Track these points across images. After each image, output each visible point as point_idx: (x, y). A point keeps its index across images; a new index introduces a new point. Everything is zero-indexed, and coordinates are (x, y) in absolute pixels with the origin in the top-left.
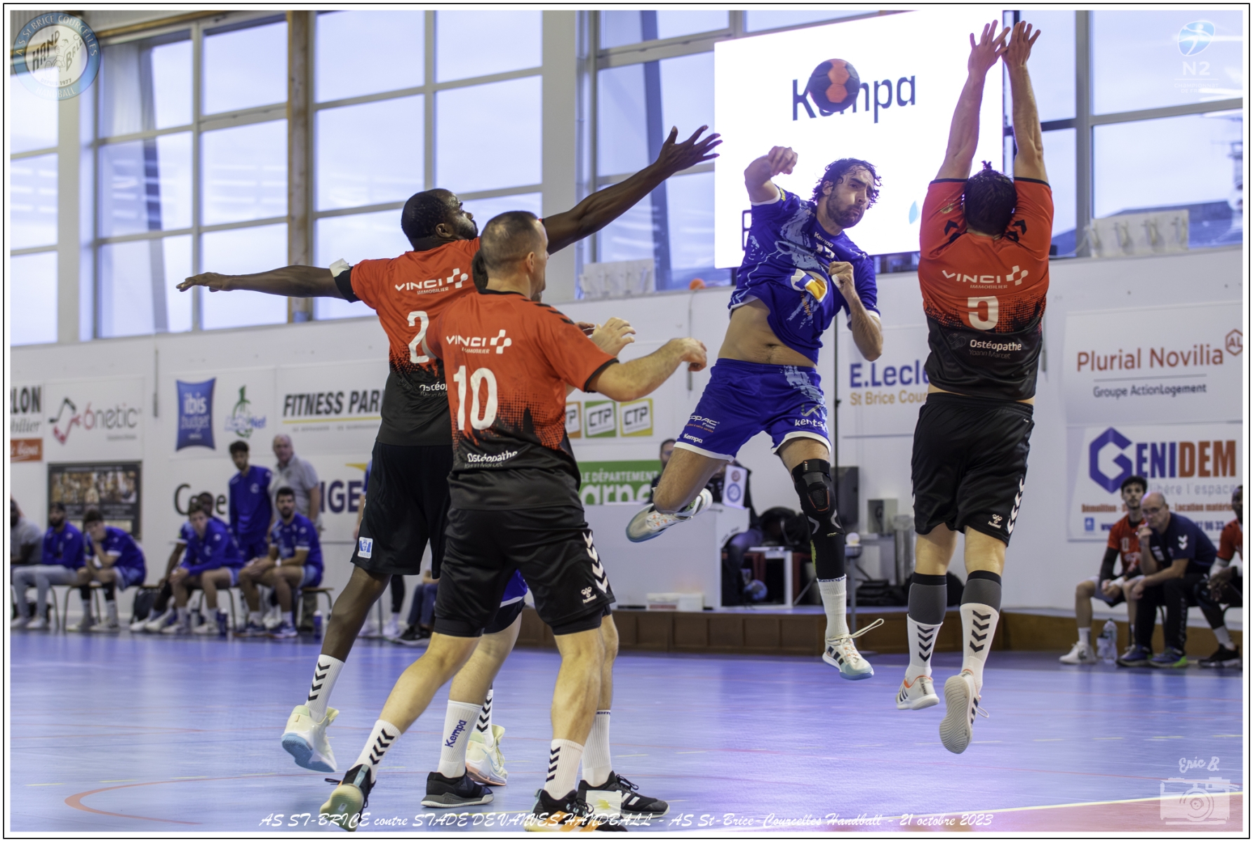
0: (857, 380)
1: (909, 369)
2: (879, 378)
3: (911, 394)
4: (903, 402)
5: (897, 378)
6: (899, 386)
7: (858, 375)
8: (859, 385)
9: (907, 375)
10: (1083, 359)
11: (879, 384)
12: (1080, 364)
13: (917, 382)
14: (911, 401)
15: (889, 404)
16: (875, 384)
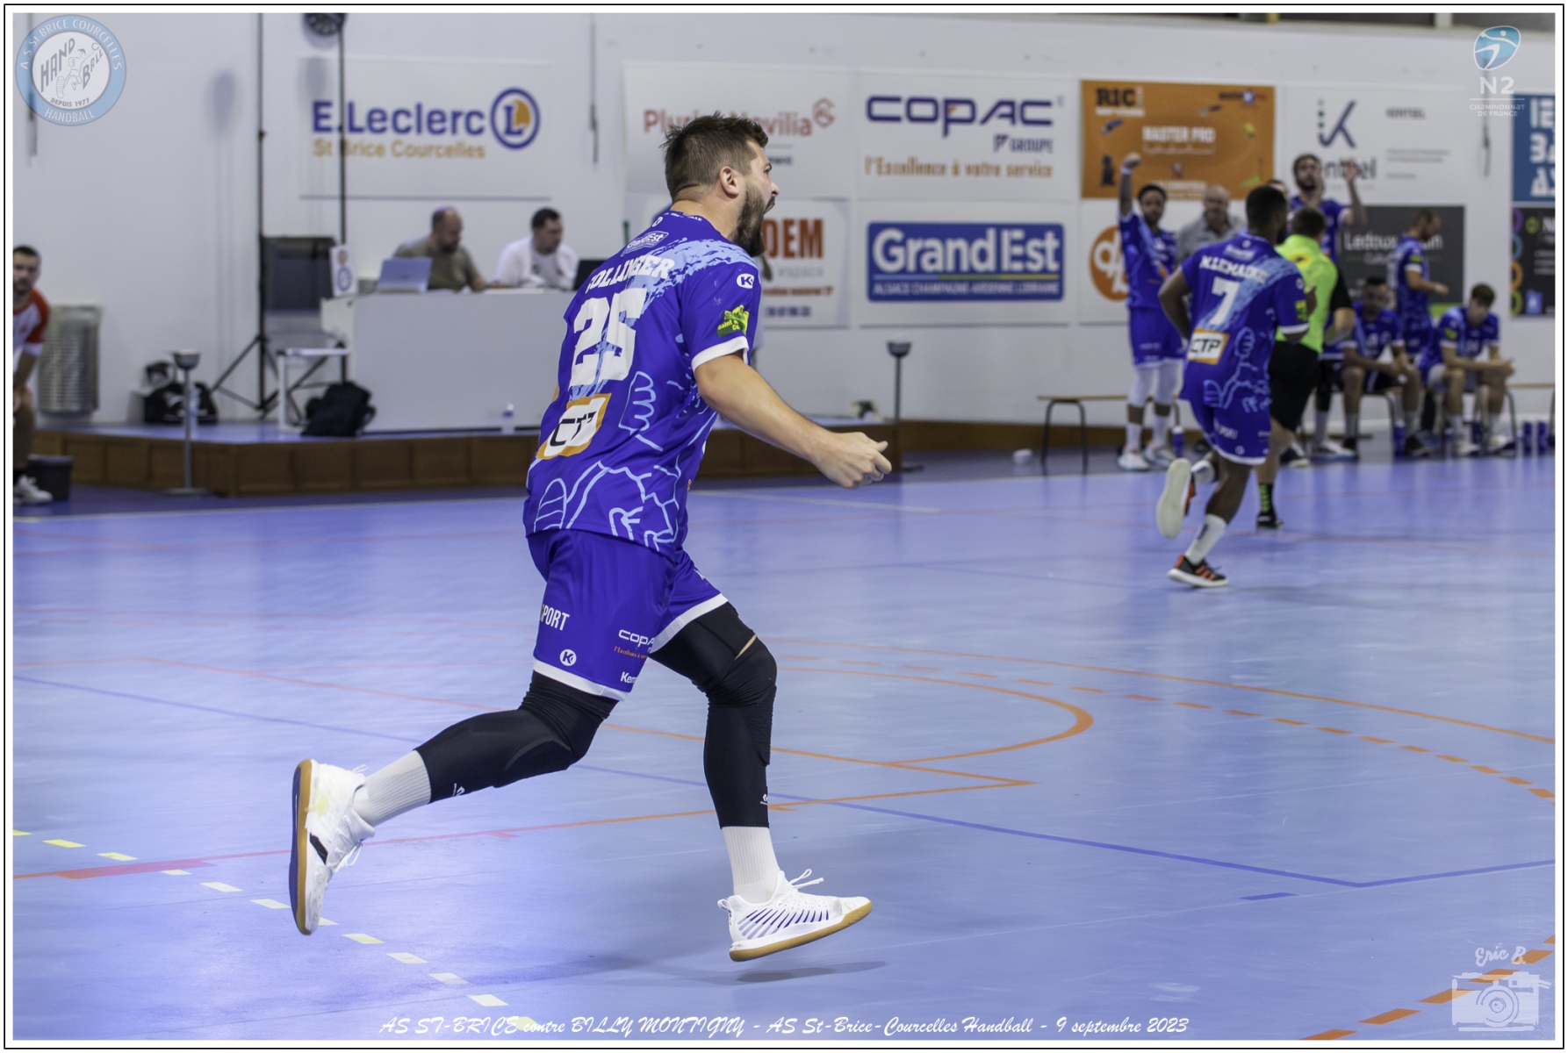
0: (324, 123)
1: (407, 113)
2: (360, 121)
3: (410, 147)
4: (398, 155)
5: (389, 124)
6: (390, 136)
7: (327, 117)
8: (328, 129)
9: (403, 122)
10: (652, 118)
11: (360, 130)
12: (648, 124)
13: (419, 130)
14: (410, 155)
15: (375, 159)
16: (353, 129)
